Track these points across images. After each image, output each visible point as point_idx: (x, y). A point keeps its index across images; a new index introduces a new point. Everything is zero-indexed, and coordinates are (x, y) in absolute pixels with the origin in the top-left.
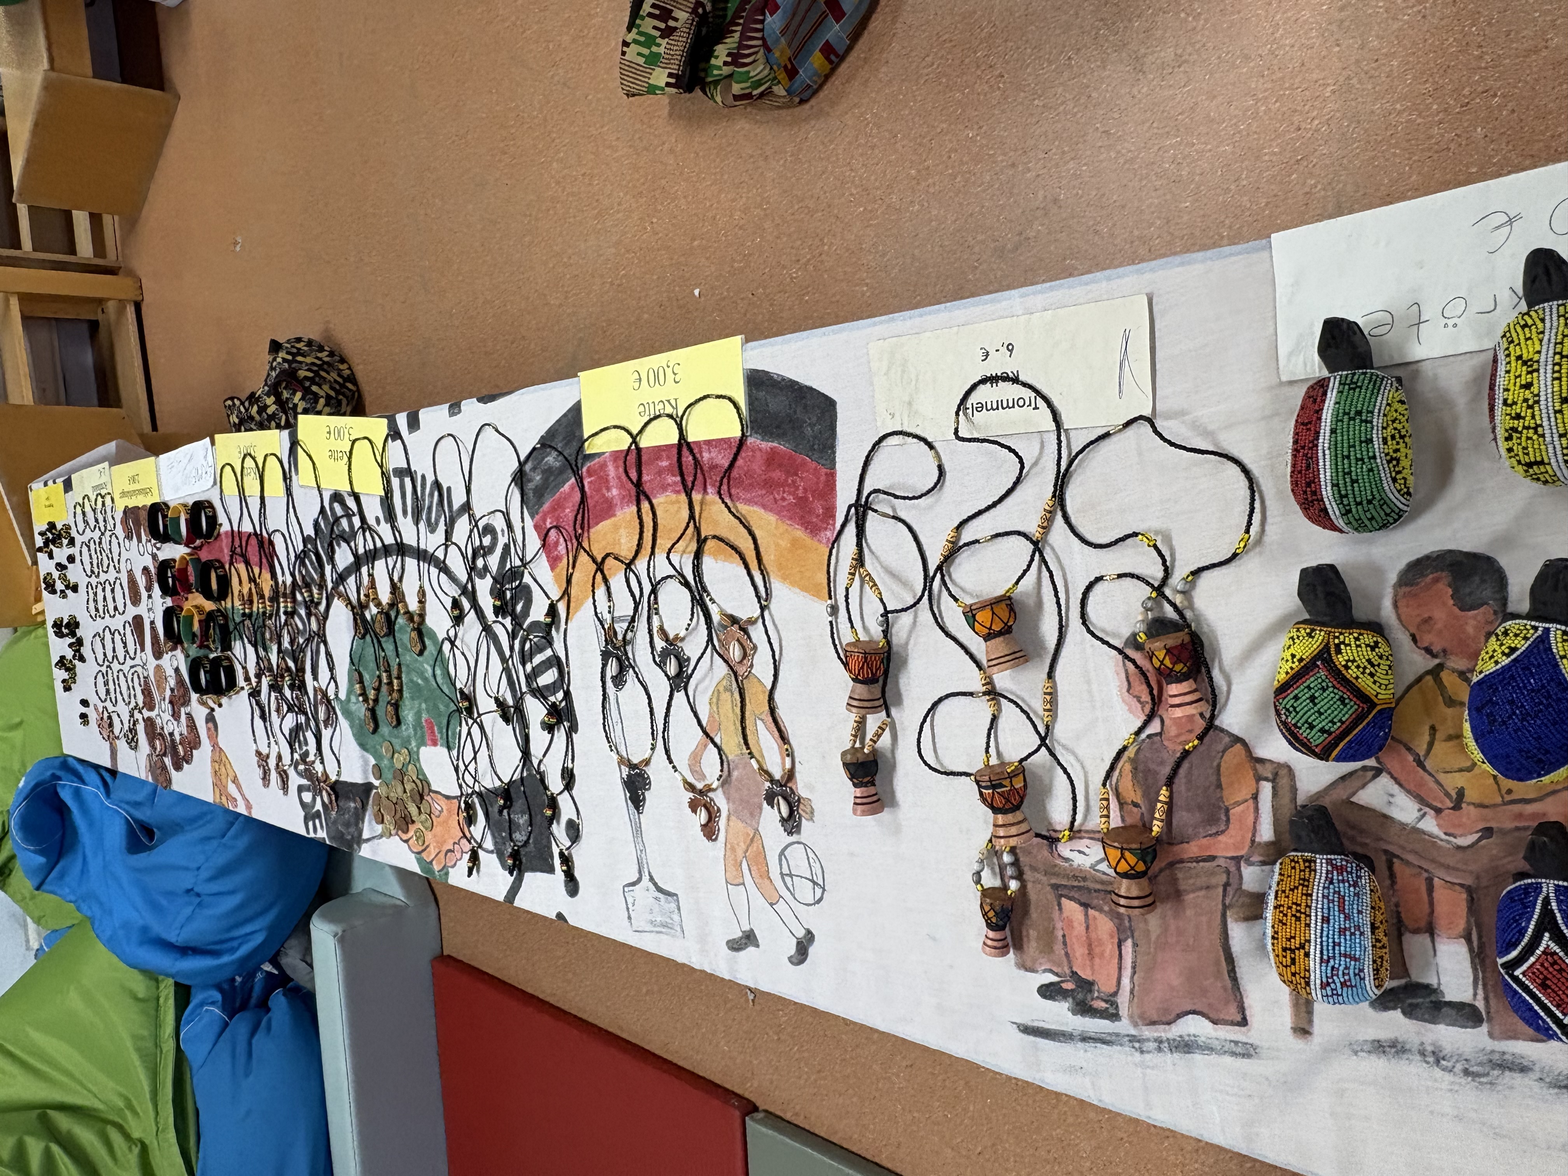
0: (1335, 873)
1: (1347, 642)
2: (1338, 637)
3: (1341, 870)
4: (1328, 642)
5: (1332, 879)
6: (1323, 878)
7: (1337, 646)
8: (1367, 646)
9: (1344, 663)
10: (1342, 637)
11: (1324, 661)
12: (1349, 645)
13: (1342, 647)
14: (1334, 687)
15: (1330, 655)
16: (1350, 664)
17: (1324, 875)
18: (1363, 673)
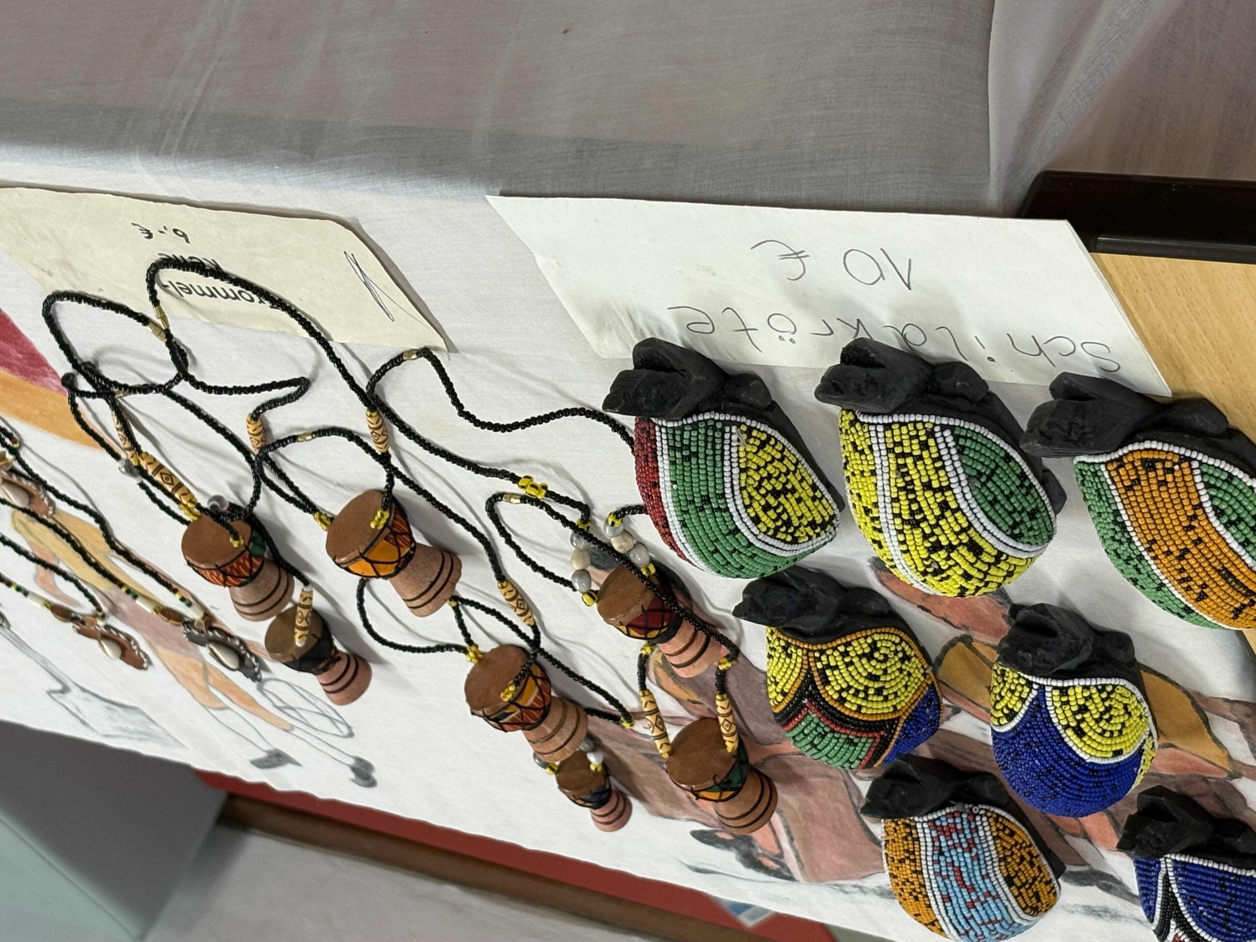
0: (942, 838)
1: (833, 664)
2: (819, 659)
3: (947, 832)
4: (810, 668)
5: (940, 847)
6: (930, 849)
7: (822, 672)
8: (860, 657)
9: (836, 696)
10: (824, 658)
11: (810, 696)
12: (836, 667)
13: (828, 672)
14: (833, 731)
15: (815, 687)
16: (844, 695)
17: (930, 844)
18: (865, 698)
